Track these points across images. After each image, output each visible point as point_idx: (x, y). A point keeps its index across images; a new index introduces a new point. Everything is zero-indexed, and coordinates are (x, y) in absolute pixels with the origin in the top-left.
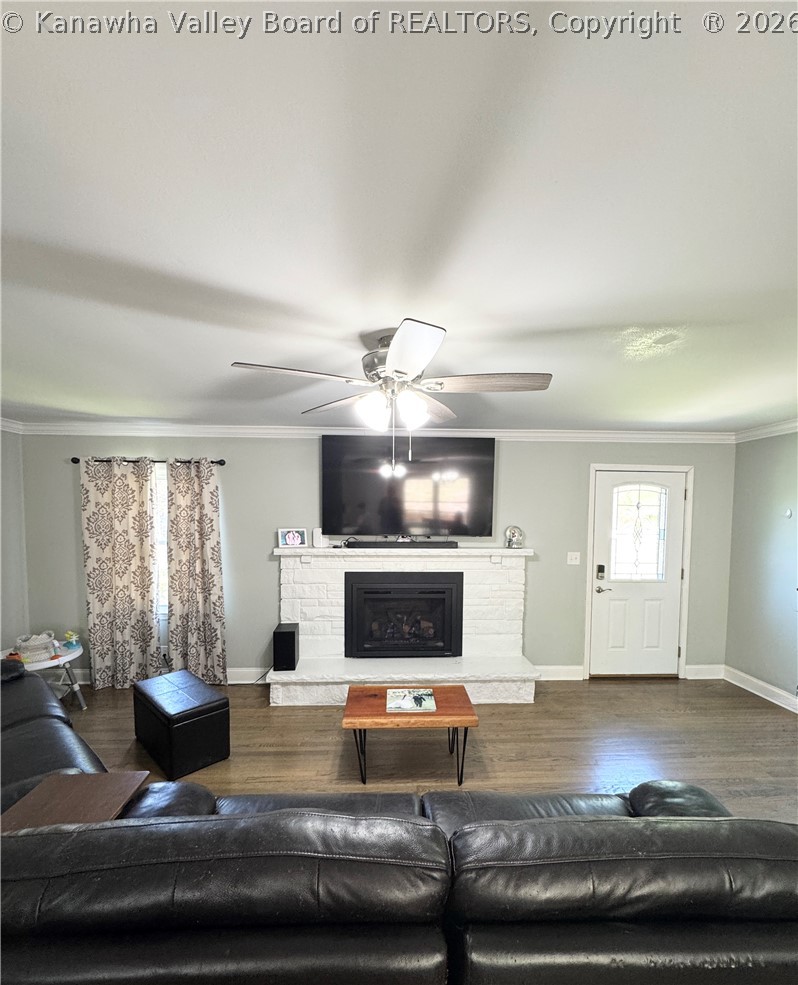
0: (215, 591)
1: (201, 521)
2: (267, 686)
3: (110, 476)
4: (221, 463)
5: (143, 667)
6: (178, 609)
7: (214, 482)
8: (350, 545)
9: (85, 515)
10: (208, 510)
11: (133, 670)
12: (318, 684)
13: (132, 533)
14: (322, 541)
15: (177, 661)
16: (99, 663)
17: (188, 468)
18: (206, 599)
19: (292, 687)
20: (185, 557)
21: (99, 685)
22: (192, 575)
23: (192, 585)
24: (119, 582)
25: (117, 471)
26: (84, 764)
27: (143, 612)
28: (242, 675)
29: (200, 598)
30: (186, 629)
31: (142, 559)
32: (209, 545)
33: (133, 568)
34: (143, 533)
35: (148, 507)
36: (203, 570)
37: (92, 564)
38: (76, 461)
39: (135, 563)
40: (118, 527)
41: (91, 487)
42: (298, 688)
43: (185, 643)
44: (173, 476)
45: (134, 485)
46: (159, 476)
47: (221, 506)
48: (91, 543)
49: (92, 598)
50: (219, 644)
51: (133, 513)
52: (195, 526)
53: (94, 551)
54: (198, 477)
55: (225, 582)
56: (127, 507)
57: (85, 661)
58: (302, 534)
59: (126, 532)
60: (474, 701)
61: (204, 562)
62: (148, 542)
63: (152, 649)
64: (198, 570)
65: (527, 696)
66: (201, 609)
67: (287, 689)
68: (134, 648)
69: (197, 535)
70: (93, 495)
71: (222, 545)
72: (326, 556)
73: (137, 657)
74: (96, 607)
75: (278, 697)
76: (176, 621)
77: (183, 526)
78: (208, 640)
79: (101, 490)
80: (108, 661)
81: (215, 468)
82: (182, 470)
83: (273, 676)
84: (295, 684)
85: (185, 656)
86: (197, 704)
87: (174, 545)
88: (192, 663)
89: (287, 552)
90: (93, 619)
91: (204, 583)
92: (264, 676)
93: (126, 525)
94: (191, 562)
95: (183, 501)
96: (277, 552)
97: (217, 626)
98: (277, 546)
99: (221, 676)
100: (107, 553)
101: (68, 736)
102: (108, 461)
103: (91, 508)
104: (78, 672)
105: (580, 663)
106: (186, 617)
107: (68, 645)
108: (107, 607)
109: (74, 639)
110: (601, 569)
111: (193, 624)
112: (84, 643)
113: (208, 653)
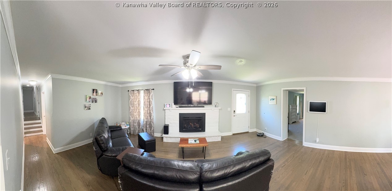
0: (152, 117)
1: (149, 102)
2: (162, 138)
3: (134, 93)
4: (153, 89)
5: (139, 131)
6: (145, 120)
7: (152, 93)
8: (180, 107)
9: (130, 101)
10: (151, 99)
11: (137, 131)
12: (173, 138)
13: (137, 104)
14: (174, 106)
15: (145, 131)
16: (132, 129)
17: (147, 91)
18: (150, 118)
19: (168, 138)
20: (146, 109)
21: (132, 133)
22: (148, 113)
23: (148, 115)
24: (135, 114)
26: (132, 146)
27: (139, 120)
28: (157, 135)
29: (149, 118)
30: (146, 124)
31: (139, 110)
32: (151, 107)
33: (137, 111)
34: (139, 105)
35: (140, 99)
36: (150, 112)
37: (131, 110)
38: (128, 91)
39: (138, 110)
40: (135, 103)
41: (131, 96)
42: (169, 138)
43: (146, 127)
44: (144, 93)
45: (138, 95)
46: (142, 93)
47: (153, 99)
48: (131, 106)
49: (131, 117)
50: (153, 128)
51: (137, 101)
52: (148, 103)
53: (131, 108)
54: (149, 93)
55: (154, 115)
56: (136, 99)
57: (129, 128)
58: (170, 105)
59: (136, 104)
60: (208, 141)
61: (150, 111)
62: (140, 106)
63: (140, 128)
64: (149, 112)
65: (219, 139)
66: (149, 120)
67: (167, 139)
68: (137, 127)
69: (149, 105)
70: (131, 97)
71: (153, 107)
72: (175, 109)
73: (138, 129)
74: (131, 119)
75: (165, 140)
76: (145, 123)
77: (146, 103)
78: (151, 127)
79: (132, 96)
80: (133, 129)
81: (152, 91)
82: (146, 91)
83: (164, 135)
84: (168, 137)
85: (146, 130)
86: (150, 139)
87: (145, 107)
88: (147, 131)
89: (167, 109)
90: (131, 121)
91: (150, 115)
92: (162, 135)
93: (136, 103)
94: (148, 111)
95: (146, 98)
96: (165, 108)
97: (152, 124)
98: (165, 107)
99: (153, 135)
100: (133, 108)
101: (129, 140)
102: (134, 91)
103: (131, 100)
104: (128, 130)
105: (231, 131)
106: (147, 122)
107: (127, 125)
108: (133, 119)
109: (128, 124)
110: (234, 111)
111: (148, 123)
112: (129, 125)
113: (151, 130)
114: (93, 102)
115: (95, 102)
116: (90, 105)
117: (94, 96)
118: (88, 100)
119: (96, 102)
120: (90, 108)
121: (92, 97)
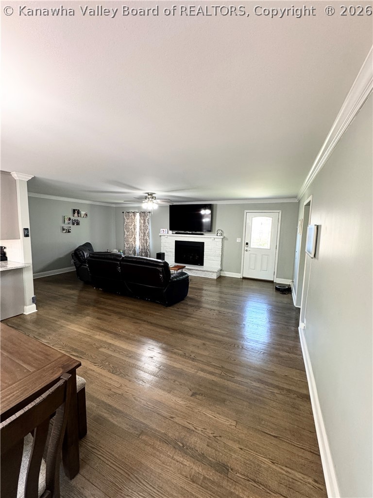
0: (148, 243)
1: (145, 226)
4: (150, 212)
6: (141, 247)
7: (148, 217)
8: (176, 233)
10: (147, 224)
20: (142, 235)
22: (143, 239)
23: (144, 242)
24: (130, 240)
25: (130, 215)
27: (134, 247)
32: (147, 232)
34: (135, 229)
35: (135, 223)
36: (146, 238)
37: (126, 236)
38: (123, 212)
39: (133, 236)
44: (140, 216)
48: (125, 231)
54: (145, 216)
55: (150, 241)
56: (132, 223)
66: (145, 247)
69: (145, 230)
71: (150, 232)
72: (171, 236)
74: (126, 245)
76: (141, 250)
77: (142, 227)
78: (146, 255)
79: (128, 219)
81: (148, 214)
82: (142, 214)
87: (140, 232)
89: (162, 235)
90: (126, 248)
93: (131, 227)
95: (142, 222)
97: (148, 252)
98: (160, 233)
100: (128, 233)
102: (129, 212)
103: (126, 223)
110: (247, 244)
111: (144, 251)
114: (73, 224)
115: (77, 224)
116: (70, 227)
117: (76, 217)
118: (67, 221)
119: (78, 224)
120: (70, 230)
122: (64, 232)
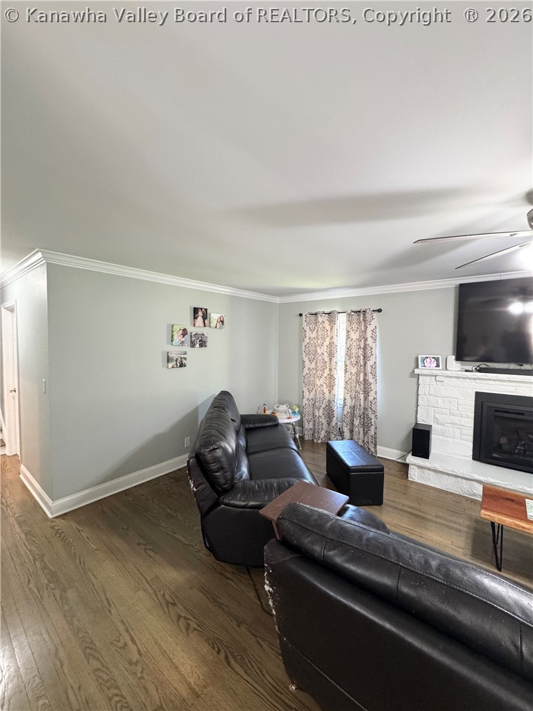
0: (372, 394)
1: (365, 348)
3: (316, 322)
4: (380, 311)
5: (328, 433)
6: (349, 402)
7: (374, 323)
9: (304, 344)
10: (370, 341)
11: (323, 434)
13: (326, 354)
14: (454, 366)
15: (347, 434)
16: (308, 426)
17: (358, 315)
18: (366, 398)
19: (426, 471)
20: (354, 370)
21: (307, 438)
22: (358, 382)
23: (358, 388)
24: (318, 382)
25: (320, 319)
27: (329, 401)
28: (389, 452)
29: (362, 397)
30: (353, 415)
31: (330, 370)
32: (369, 364)
33: (325, 375)
34: (331, 355)
35: (335, 340)
36: (365, 380)
37: (306, 371)
38: (301, 315)
39: (327, 371)
40: (319, 351)
41: (307, 328)
42: (431, 473)
43: (352, 424)
44: (350, 321)
45: (328, 327)
46: (342, 320)
47: (377, 339)
48: (306, 359)
49: (305, 389)
50: (373, 428)
51: (327, 343)
52: (361, 352)
53: (307, 364)
54: (364, 321)
55: (378, 388)
56: (324, 339)
57: (301, 423)
58: (437, 360)
59: (323, 354)
61: (365, 375)
62: (334, 360)
63: (333, 424)
64: (362, 379)
66: (362, 404)
67: (419, 469)
68: (324, 421)
69: (362, 358)
70: (308, 333)
71: (378, 365)
72: (458, 378)
73: (325, 426)
74: (306, 394)
75: (415, 475)
76: (347, 409)
77: (354, 351)
78: (366, 425)
79: (312, 330)
80: (311, 426)
81: (375, 315)
82: (355, 317)
83: (411, 459)
84: (429, 469)
85: (352, 431)
86: (364, 464)
87: (348, 363)
88: (355, 437)
90: (305, 401)
91: (365, 388)
92: (404, 457)
93: (323, 350)
94: (358, 374)
95: (355, 336)
96: (417, 371)
97: (372, 416)
98: (417, 367)
99: (373, 450)
100: (313, 365)
101: (299, 459)
102: (316, 314)
103: (307, 340)
104: (297, 428)
106: (353, 408)
107: (294, 413)
108: (312, 396)
109: (297, 410)
111: (357, 413)
112: (301, 413)
113: (365, 433)
114: (193, 345)
115: (201, 346)
116: (185, 353)
117: (198, 328)
118: (178, 338)
119: (203, 344)
120: (184, 361)
121: (191, 329)
122: (170, 365)
